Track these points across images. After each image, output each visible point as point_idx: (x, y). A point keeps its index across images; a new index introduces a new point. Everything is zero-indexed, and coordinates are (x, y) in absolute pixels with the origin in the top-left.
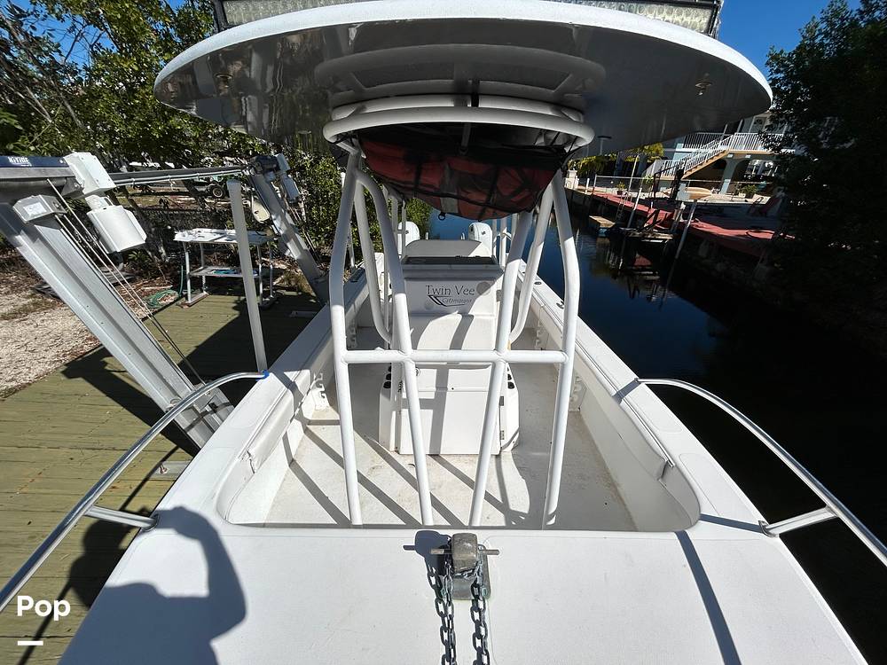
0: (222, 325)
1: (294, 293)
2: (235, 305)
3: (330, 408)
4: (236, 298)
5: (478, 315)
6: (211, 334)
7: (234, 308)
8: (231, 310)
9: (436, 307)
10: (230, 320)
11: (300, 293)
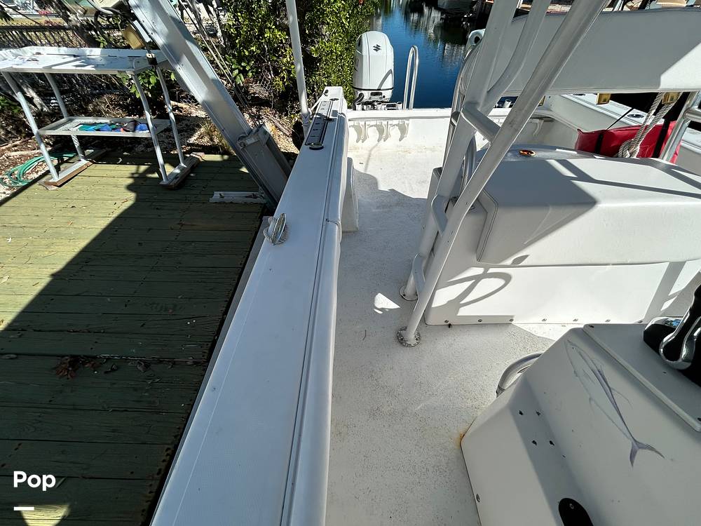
1: (216, 158)
2: (130, 181)
4: (133, 168)
11: (226, 157)
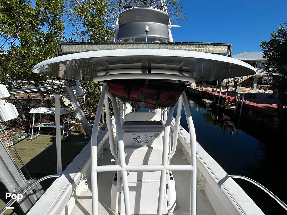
0: (44, 149)
1: (77, 134)
2: (51, 139)
3: (89, 190)
4: (52, 136)
5: (155, 147)
6: (39, 153)
7: (51, 141)
8: (49, 142)
9: (137, 143)
10: (48, 147)
11: (80, 134)
